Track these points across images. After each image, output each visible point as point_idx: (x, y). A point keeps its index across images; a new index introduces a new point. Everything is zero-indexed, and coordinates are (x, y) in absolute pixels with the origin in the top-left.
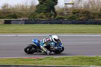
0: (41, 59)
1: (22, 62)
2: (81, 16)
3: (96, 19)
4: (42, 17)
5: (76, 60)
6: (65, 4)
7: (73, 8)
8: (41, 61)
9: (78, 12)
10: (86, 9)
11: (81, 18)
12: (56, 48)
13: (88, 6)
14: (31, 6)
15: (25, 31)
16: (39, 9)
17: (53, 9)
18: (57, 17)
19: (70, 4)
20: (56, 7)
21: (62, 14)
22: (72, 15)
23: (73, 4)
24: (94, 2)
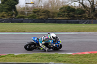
2: (41, 15)
3: (56, 18)
4: (3, 16)
5: (37, 57)
6: (26, 3)
7: (33, 7)
9: (39, 11)
10: (46, 9)
11: (41, 17)
12: (54, 45)
13: (48, 5)
17: (15, 8)
18: (18, 16)
20: (17, 6)
21: (22, 13)
22: (32, 14)
23: (33, 3)
24: (54, 1)
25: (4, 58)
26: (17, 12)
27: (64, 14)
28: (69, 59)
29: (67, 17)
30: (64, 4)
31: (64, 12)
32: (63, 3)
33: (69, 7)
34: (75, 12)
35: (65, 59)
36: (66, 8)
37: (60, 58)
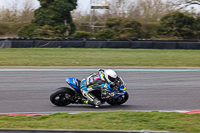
0: (44, 118)
1: (6, 122)
2: (123, 32)
3: (153, 38)
4: (45, 34)
5: (115, 118)
6: (92, 7)
7: (107, 15)
8: (43, 121)
9: (118, 24)
10: (134, 18)
11: (122, 36)
12: (113, 94)
13: (137, 11)
14: (24, 12)
15: (12, 62)
16: (39, 17)
17: (69, 18)
18: (75, 34)
19: (101, 8)
20: (74, 13)
21: (85, 27)
22: (105, 30)
23: (107, 8)
24: (150, 3)
25: (47, 120)
26: (73, 25)
27: (170, 28)
28: (182, 122)
29: (176, 35)
30: (170, 9)
31: (171, 24)
32: (168, 6)
33: (181, 15)
34: (194, 25)
35: (172, 123)
36: (174, 16)
37: (163, 121)
